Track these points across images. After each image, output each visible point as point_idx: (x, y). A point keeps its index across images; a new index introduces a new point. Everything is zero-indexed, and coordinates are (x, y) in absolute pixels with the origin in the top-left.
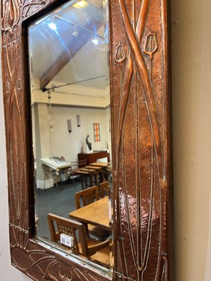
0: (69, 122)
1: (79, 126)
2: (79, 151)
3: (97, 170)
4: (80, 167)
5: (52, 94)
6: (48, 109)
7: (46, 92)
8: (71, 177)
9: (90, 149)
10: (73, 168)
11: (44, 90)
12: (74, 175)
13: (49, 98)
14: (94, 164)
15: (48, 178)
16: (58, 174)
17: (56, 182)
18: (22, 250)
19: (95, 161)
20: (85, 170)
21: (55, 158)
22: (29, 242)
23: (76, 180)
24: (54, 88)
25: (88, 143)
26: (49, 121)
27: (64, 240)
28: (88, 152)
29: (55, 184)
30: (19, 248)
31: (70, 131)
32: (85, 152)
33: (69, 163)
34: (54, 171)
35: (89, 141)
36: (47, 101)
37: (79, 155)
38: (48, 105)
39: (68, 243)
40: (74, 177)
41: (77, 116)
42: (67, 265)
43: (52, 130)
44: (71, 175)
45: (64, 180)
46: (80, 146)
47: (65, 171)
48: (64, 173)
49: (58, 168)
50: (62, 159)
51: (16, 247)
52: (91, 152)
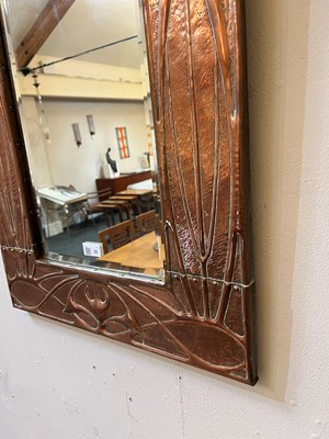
0: (75, 127)
1: (92, 133)
2: (97, 176)
3: (129, 201)
4: (101, 199)
5: (40, 79)
6: (37, 107)
7: (30, 76)
8: (90, 217)
9: (115, 170)
10: (89, 201)
11: (26, 72)
12: (94, 212)
13: (37, 85)
14: (123, 193)
15: (52, 220)
16: (67, 211)
17: (66, 225)
18: (28, 280)
19: (125, 189)
20: (110, 203)
21: (59, 188)
22: (36, 265)
23: (97, 220)
24: (41, 67)
25: (109, 161)
26: (41, 127)
27: (88, 250)
28: (112, 175)
29: (65, 229)
30: (22, 278)
31: (79, 143)
32: (106, 176)
33: (84, 194)
34: (61, 207)
35: (112, 158)
36: (33, 91)
37: (97, 181)
38: (36, 98)
39: (96, 252)
40: (95, 215)
41: (88, 117)
42: (98, 282)
43: (49, 141)
44: (89, 213)
45: (79, 221)
46: (99, 167)
47: (78, 207)
48: (77, 210)
49: (66, 203)
50: (71, 189)
51: (18, 278)
52: (117, 175)
